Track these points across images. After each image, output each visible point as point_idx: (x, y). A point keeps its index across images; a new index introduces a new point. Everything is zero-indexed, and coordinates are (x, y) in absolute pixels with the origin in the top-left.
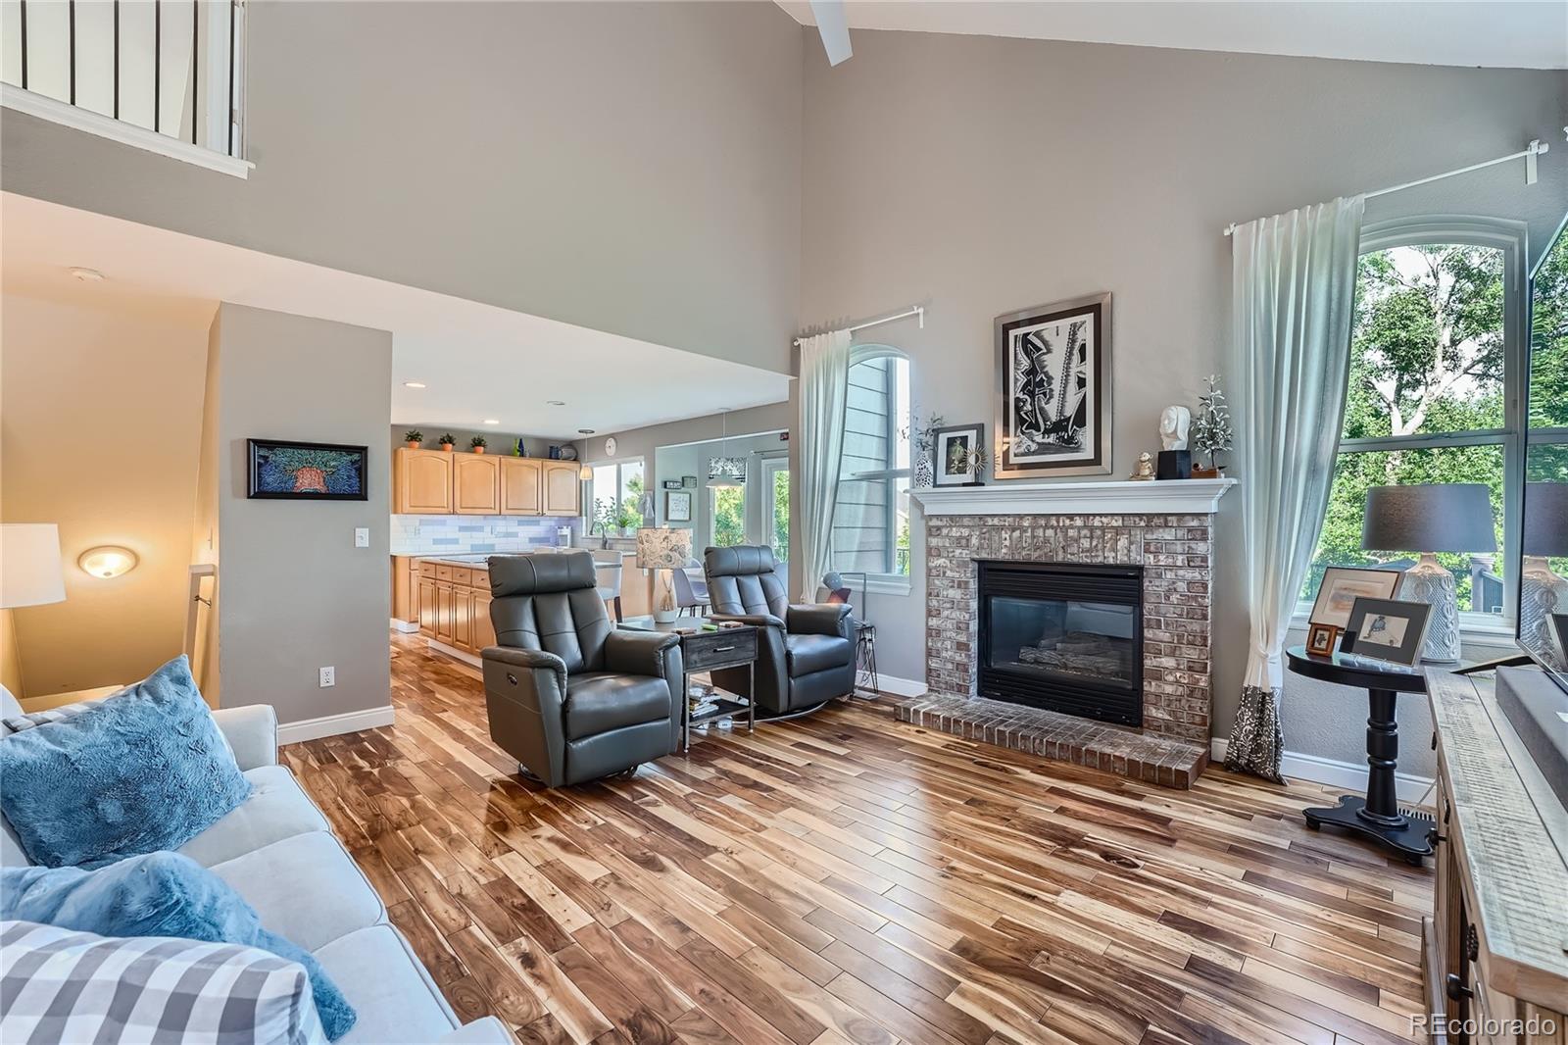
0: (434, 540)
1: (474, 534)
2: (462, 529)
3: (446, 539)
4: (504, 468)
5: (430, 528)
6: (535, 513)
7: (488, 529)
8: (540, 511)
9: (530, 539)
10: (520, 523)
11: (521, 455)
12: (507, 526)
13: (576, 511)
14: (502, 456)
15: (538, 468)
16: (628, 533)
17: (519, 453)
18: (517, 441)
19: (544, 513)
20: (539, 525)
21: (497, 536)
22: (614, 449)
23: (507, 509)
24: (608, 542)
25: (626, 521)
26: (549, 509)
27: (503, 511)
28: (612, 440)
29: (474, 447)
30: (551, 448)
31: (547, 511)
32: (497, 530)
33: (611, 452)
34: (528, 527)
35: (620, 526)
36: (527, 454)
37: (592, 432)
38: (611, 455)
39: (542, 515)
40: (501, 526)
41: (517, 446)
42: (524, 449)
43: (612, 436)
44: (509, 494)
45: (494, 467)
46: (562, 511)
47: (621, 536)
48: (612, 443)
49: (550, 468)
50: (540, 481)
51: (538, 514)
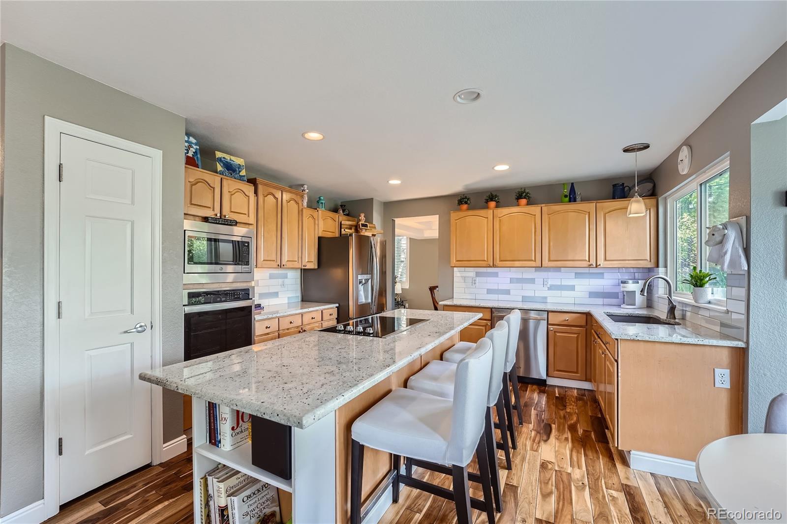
0: (488, 290)
1: (526, 286)
2: (512, 281)
3: (498, 290)
4: (545, 217)
5: (484, 279)
6: (586, 264)
7: (539, 281)
8: (593, 262)
9: (590, 293)
10: (578, 275)
11: (570, 201)
12: (561, 279)
13: (650, 261)
14: (544, 205)
15: (589, 212)
16: (710, 297)
17: (567, 199)
18: (566, 186)
19: (598, 264)
20: (603, 278)
21: (549, 289)
22: (687, 162)
23: (550, 260)
24: (678, 307)
25: (705, 277)
26: (605, 260)
27: (546, 263)
28: (685, 148)
29: (518, 201)
30: (614, 186)
31: (602, 262)
32: (550, 282)
33: (684, 168)
34: (588, 280)
35: (696, 285)
36: (578, 198)
37: (647, 147)
38: (685, 173)
39: (596, 267)
40: (554, 279)
41: (566, 191)
42: (575, 194)
43: (687, 143)
44: (551, 244)
45: (535, 218)
46: (627, 262)
47: (696, 301)
48: (685, 153)
49: (607, 211)
50: (593, 227)
51: (590, 266)
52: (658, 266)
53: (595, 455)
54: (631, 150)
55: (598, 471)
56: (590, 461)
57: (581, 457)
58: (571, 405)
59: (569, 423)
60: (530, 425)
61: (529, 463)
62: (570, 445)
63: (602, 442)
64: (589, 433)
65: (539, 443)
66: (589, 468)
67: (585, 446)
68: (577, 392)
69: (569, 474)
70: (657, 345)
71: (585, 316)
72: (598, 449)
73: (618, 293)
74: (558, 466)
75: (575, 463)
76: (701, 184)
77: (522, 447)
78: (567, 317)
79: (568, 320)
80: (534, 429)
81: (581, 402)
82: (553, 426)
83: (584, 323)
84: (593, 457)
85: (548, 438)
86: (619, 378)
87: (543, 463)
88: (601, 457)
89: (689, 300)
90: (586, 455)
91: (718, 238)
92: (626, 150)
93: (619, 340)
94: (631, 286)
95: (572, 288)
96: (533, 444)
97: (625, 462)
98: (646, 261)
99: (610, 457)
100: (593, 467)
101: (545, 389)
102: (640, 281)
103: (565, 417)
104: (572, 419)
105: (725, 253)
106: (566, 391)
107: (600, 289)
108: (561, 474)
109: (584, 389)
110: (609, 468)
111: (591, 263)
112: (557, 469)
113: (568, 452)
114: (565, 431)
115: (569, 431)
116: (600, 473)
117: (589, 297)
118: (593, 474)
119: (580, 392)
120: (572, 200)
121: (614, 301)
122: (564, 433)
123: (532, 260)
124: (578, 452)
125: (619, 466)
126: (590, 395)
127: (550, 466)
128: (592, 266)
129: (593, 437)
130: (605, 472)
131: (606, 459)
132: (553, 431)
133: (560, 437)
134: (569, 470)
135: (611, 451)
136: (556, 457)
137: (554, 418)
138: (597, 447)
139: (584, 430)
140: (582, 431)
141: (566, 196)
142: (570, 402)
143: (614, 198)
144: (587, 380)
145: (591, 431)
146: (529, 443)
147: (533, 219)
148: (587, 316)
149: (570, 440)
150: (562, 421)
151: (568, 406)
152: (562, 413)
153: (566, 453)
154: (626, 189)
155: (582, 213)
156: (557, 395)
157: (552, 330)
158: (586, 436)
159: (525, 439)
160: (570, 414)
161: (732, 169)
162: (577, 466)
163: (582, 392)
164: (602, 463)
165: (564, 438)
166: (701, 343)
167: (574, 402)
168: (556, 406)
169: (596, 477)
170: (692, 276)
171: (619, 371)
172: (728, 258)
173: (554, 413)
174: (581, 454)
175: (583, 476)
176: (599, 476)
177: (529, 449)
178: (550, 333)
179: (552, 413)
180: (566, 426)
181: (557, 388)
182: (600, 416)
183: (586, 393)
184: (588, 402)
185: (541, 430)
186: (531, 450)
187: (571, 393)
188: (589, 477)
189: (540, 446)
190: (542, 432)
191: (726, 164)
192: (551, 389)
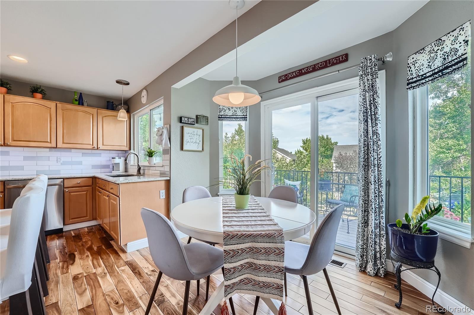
3: (9, 166)
4: (60, 112)
6: (90, 147)
7: (53, 159)
9: (92, 166)
11: (79, 104)
12: (72, 157)
13: (127, 147)
14: (59, 102)
15: (93, 114)
16: (155, 162)
17: (77, 102)
18: (76, 93)
19: (98, 147)
20: (101, 157)
21: (62, 164)
22: (145, 97)
23: (63, 143)
24: (142, 168)
25: (153, 152)
26: (103, 145)
27: (60, 145)
28: (144, 91)
29: (33, 94)
30: (108, 102)
31: (101, 146)
32: (63, 159)
33: (144, 100)
34: (91, 157)
35: (149, 156)
36: (85, 104)
37: (128, 84)
38: (144, 103)
39: (97, 149)
40: (65, 156)
41: (77, 97)
42: (83, 100)
43: (145, 88)
44: (65, 131)
45: (50, 111)
46: (115, 146)
47: (150, 164)
48: (144, 93)
49: (104, 115)
50: (95, 124)
51: (93, 149)
52: (130, 150)
53: (108, 256)
54: (121, 83)
55: (111, 262)
56: (105, 260)
57: (100, 261)
58: (85, 237)
59: (87, 247)
60: (57, 260)
61: (63, 283)
62: (90, 258)
63: (110, 248)
64: (101, 247)
65: (67, 267)
66: (106, 264)
67: (100, 254)
68: (87, 229)
69: (95, 273)
70: (138, 184)
71: (91, 179)
72: (108, 252)
73: (109, 165)
74: (86, 273)
75: (97, 266)
76: (151, 110)
77: (53, 277)
78: (79, 181)
79: (79, 183)
80: (61, 261)
81: (91, 233)
82: (76, 253)
83: (90, 184)
84: (107, 257)
85: (74, 261)
86: (120, 206)
87: (74, 277)
88: (111, 255)
89: (146, 164)
90: (102, 259)
91: (160, 132)
92: (118, 82)
93: (120, 184)
94: (117, 160)
95: (80, 163)
96: (63, 270)
97: (124, 251)
98: (125, 147)
99: (116, 253)
100: (108, 262)
101: (63, 234)
102: (121, 158)
103: (82, 245)
104: (88, 244)
105: (163, 140)
106: (79, 231)
107: (99, 163)
108: (89, 276)
109: (92, 226)
110: (117, 258)
111: (94, 146)
112: (85, 275)
113: (91, 263)
114: (85, 252)
115: (88, 251)
116: (113, 263)
117: (92, 169)
118: (109, 265)
119: (89, 228)
120: (81, 104)
121: (107, 170)
122: (85, 253)
123: (48, 142)
124: (97, 259)
125: (122, 255)
126: (96, 228)
127: (80, 276)
128: (94, 148)
129: (104, 248)
130: (115, 261)
131: (114, 255)
132: (77, 256)
133: (82, 257)
134: (94, 271)
135: (116, 250)
136: (83, 269)
137: (75, 248)
138: (107, 251)
139: (97, 247)
140: (96, 248)
141: (76, 100)
142: (84, 236)
143: (107, 109)
144: (94, 219)
145: (102, 246)
146: (59, 272)
147: (49, 111)
148: (92, 179)
149: (90, 256)
150: (81, 248)
151: (83, 238)
152: (80, 244)
153: (90, 264)
154: (114, 105)
155: (88, 114)
156: (73, 235)
157: (68, 191)
158: (100, 249)
159: (55, 270)
160: (86, 242)
161: (164, 104)
162: (98, 266)
163: (90, 228)
164: (112, 258)
165: (85, 256)
166: (155, 180)
167: (87, 235)
168: (75, 241)
169: (111, 266)
170: (148, 152)
171: (120, 202)
172: (164, 141)
173: (74, 245)
174: (99, 259)
175: (104, 270)
176: (113, 264)
177: (60, 275)
178: (66, 194)
179: (73, 246)
180: (85, 249)
181: (72, 231)
182: (105, 236)
183: (93, 227)
184: (96, 232)
185: (67, 259)
186: (62, 274)
187: (83, 231)
188: (107, 268)
189: (69, 269)
190: (68, 260)
191: (162, 102)
192: (67, 233)
